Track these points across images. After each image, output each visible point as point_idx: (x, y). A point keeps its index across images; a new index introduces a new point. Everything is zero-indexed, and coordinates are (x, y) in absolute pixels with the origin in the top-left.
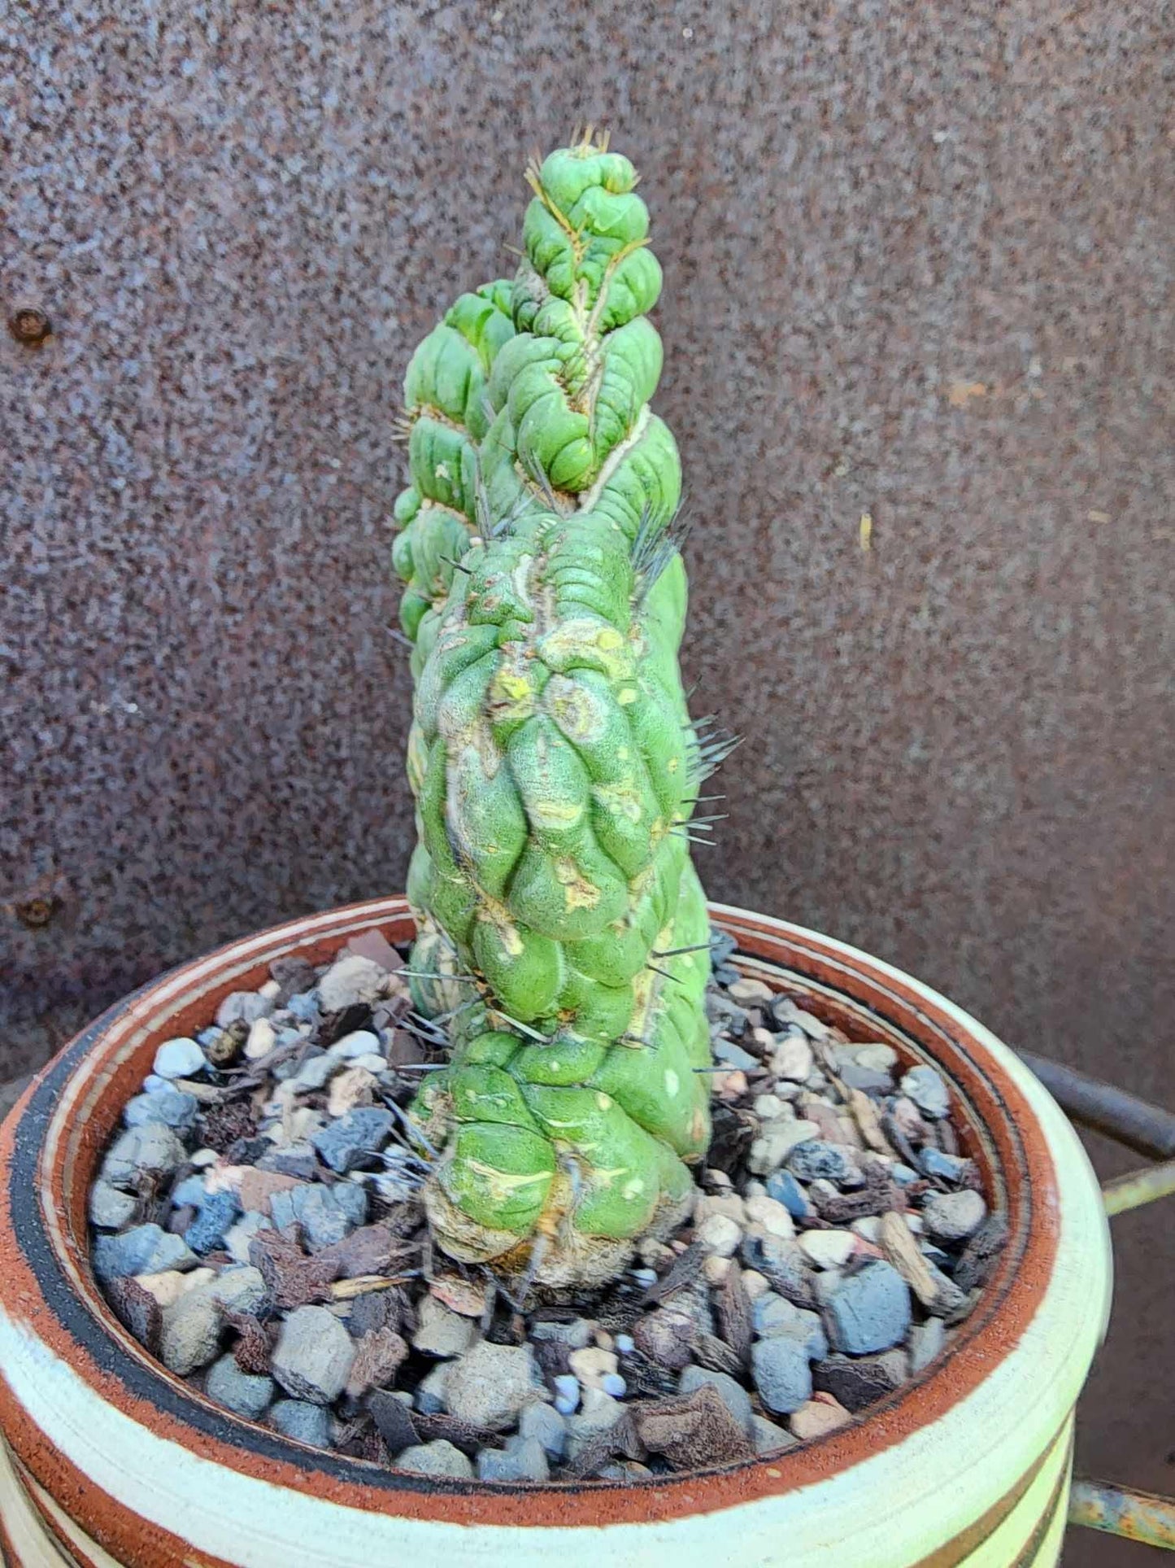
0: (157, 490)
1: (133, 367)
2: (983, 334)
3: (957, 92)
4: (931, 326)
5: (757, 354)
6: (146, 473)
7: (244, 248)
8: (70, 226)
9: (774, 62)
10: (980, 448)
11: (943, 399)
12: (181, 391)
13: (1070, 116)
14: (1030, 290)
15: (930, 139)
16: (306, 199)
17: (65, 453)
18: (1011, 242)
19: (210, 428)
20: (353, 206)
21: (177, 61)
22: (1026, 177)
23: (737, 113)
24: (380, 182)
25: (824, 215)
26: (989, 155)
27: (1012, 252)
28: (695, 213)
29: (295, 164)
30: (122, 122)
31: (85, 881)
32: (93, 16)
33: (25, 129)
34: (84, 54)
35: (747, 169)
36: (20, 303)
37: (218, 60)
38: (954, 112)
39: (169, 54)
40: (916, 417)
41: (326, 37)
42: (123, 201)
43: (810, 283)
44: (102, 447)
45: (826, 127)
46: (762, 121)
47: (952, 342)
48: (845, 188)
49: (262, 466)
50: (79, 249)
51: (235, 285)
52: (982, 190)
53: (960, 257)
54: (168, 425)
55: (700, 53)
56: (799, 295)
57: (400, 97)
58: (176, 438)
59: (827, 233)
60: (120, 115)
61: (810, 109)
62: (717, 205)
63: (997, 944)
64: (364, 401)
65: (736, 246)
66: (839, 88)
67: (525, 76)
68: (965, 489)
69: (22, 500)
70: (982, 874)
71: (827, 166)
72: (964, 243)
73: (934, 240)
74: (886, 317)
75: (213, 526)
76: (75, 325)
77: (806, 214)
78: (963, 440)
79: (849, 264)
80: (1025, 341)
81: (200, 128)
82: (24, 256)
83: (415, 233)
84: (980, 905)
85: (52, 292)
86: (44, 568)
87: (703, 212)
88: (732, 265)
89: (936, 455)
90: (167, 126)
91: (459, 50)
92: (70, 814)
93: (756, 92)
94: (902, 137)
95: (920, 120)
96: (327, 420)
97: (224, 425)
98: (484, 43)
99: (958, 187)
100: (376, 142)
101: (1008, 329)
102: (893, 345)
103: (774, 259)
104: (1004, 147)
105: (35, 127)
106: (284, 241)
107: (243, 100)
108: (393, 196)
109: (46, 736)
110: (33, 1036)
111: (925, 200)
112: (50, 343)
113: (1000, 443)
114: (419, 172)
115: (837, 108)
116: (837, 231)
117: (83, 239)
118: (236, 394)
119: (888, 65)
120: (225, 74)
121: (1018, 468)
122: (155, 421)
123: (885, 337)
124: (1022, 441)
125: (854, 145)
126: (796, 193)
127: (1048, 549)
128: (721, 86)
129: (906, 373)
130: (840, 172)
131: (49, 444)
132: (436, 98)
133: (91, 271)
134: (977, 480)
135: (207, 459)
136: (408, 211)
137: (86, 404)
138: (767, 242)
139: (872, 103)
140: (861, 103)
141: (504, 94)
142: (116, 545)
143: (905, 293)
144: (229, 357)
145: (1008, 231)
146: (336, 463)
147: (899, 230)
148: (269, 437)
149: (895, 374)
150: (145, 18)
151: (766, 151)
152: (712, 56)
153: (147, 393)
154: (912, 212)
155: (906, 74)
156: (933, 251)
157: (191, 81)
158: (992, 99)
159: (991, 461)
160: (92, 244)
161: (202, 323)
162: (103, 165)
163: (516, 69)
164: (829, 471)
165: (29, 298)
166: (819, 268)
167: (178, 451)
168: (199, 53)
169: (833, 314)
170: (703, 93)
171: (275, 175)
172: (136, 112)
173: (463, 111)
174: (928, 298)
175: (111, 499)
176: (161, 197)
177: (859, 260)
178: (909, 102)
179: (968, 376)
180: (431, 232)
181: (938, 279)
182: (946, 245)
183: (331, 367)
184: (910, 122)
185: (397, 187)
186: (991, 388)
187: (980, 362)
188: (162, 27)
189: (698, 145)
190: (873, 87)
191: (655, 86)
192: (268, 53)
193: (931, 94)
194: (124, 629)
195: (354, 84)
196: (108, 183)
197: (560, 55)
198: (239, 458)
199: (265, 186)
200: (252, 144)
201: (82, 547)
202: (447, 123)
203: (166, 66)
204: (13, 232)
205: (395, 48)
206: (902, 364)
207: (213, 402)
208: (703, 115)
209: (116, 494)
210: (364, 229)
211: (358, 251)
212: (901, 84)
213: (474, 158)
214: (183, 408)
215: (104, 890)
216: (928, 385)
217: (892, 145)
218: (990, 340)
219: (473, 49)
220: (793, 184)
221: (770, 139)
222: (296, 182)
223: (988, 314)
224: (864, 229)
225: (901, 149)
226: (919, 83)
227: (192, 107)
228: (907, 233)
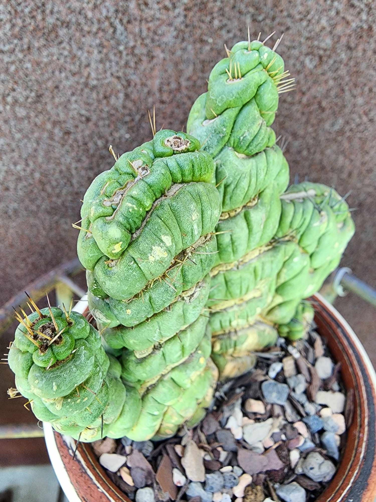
0: (137, 51)
6: (132, 44)
12: (146, 4)
17: (101, 34)
19: (157, 23)
44: (114, 32)
49: (179, 40)
54: (141, 21)
58: (144, 27)
64: (227, 9)
69: (86, 54)
75: (157, 67)
96: (208, 19)
97: (163, 22)
109: (99, 142)
118: (170, 6)
122: (135, 19)
131: (94, 29)
135: (156, 38)
137: (108, 11)
142: (120, 74)
146: (210, 40)
148: (183, 27)
153: (132, 6)
167: (145, 33)
175: (118, 55)
194: (124, 107)
198: (169, 37)
201: (108, 74)
207: (160, 9)
209: (121, 52)
214: (148, 13)
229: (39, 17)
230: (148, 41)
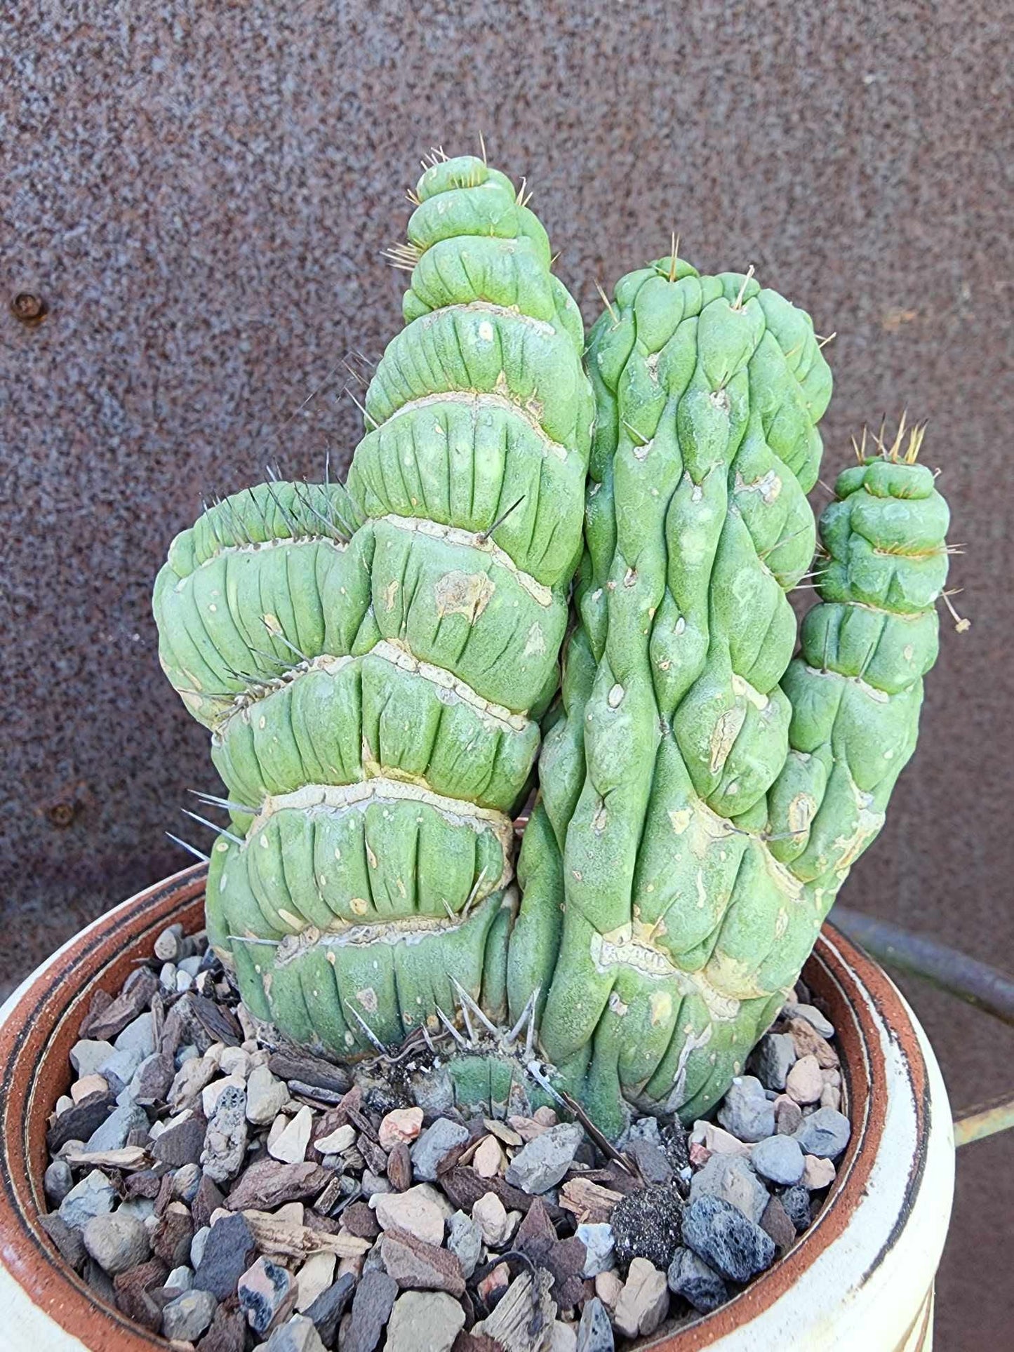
0: (148, 446)
1: (122, 338)
2: (914, 264)
3: (885, 36)
4: (862, 258)
6: (138, 431)
7: (216, 225)
8: (59, 216)
9: (705, 20)
10: (913, 370)
11: (876, 326)
12: (165, 357)
13: (998, 51)
14: (959, 219)
15: (859, 81)
16: (271, 178)
17: (66, 417)
18: (939, 174)
19: (192, 389)
20: (312, 181)
21: (148, 59)
22: (953, 112)
23: (670, 70)
24: (338, 157)
25: (757, 160)
26: (918, 94)
27: (940, 184)
28: (633, 165)
29: (259, 146)
30: (101, 119)
31: (103, 787)
32: (70, 23)
33: (15, 131)
34: (63, 58)
35: (681, 123)
36: (19, 287)
37: (184, 57)
38: (883, 56)
39: (139, 55)
40: (849, 345)
41: (281, 27)
42: (105, 189)
43: (745, 225)
44: (98, 410)
45: (757, 78)
46: (696, 76)
47: (883, 272)
48: (777, 134)
49: (241, 420)
50: (68, 236)
51: (209, 259)
52: (911, 127)
53: (890, 192)
54: (155, 388)
55: (633, 16)
56: (733, 237)
57: (352, 78)
58: (163, 399)
59: (760, 177)
60: (98, 112)
61: (741, 60)
62: (653, 158)
63: (934, 822)
64: (330, 357)
65: (673, 196)
66: (769, 40)
67: (467, 50)
68: (898, 409)
69: (30, 461)
71: (759, 116)
72: (894, 180)
73: (863, 177)
74: (820, 253)
75: (200, 475)
76: (69, 304)
77: (740, 162)
78: (894, 362)
79: (783, 205)
80: (956, 268)
81: (170, 120)
82: (20, 244)
83: (371, 202)
85: (47, 275)
86: (52, 519)
87: (640, 165)
88: (669, 214)
89: (870, 379)
90: (141, 120)
91: (406, 30)
92: (86, 729)
93: (688, 49)
94: (832, 81)
95: (848, 65)
96: (298, 375)
97: (206, 386)
98: (429, 22)
99: (887, 126)
100: (332, 121)
101: (937, 257)
102: (826, 278)
103: (710, 205)
104: (932, 84)
105: (23, 128)
106: (251, 217)
107: (208, 90)
108: (350, 169)
109: (62, 664)
110: (65, 919)
111: (856, 141)
112: (47, 321)
113: (932, 364)
114: (373, 146)
115: (767, 58)
116: (769, 175)
117: (71, 227)
118: (215, 357)
119: (816, 14)
120: (190, 68)
121: (950, 387)
122: (144, 385)
123: (817, 271)
124: (952, 363)
125: (785, 92)
126: (731, 141)
127: (980, 462)
128: (655, 46)
129: (839, 304)
130: (772, 119)
131: (51, 410)
132: (385, 77)
133: (80, 254)
134: (910, 400)
135: (192, 417)
136: (364, 182)
137: (82, 372)
138: (701, 191)
139: (801, 52)
140: (792, 52)
141: (449, 68)
142: (115, 495)
143: (837, 229)
144: (207, 323)
145: (938, 165)
146: (307, 414)
147: (830, 170)
148: (246, 394)
149: (829, 305)
150: (117, 23)
151: (699, 104)
152: (646, 18)
153: (136, 359)
154: (842, 152)
155: (834, 22)
156: (864, 188)
157: (160, 76)
158: (921, 39)
159: (923, 382)
160: (80, 230)
161: (182, 297)
162: (86, 158)
163: (461, 43)
165: (27, 282)
166: (754, 210)
167: (165, 410)
168: (166, 51)
169: (767, 253)
170: (637, 54)
171: (241, 157)
172: (113, 108)
173: (412, 87)
174: (860, 233)
175: (108, 456)
176: (139, 184)
177: (792, 201)
178: (838, 48)
179: (900, 303)
180: (386, 199)
181: (869, 215)
182: (878, 181)
183: (299, 328)
184: (841, 68)
185: (352, 161)
186: (922, 314)
187: (910, 291)
188: (132, 30)
189: (634, 103)
190: (803, 37)
191: (591, 50)
192: (229, 46)
193: (858, 39)
194: (126, 569)
195: (310, 67)
196: (91, 174)
197: (502, 28)
198: (220, 413)
199: (231, 167)
200: (218, 132)
201: (85, 499)
202: (396, 99)
203: (138, 65)
204: (10, 224)
205: (348, 32)
206: (834, 295)
207: (194, 364)
208: (638, 75)
209: (113, 451)
210: (324, 200)
211: (319, 221)
212: (829, 33)
213: (424, 130)
214: (169, 372)
215: (119, 794)
216: (861, 314)
217: (822, 90)
218: (922, 267)
219: (418, 28)
220: (728, 133)
221: (703, 93)
222: (260, 162)
223: (919, 245)
224: (797, 171)
225: (830, 93)
226: (847, 30)
227: (163, 100)
228: (838, 173)
230: (174, 424)
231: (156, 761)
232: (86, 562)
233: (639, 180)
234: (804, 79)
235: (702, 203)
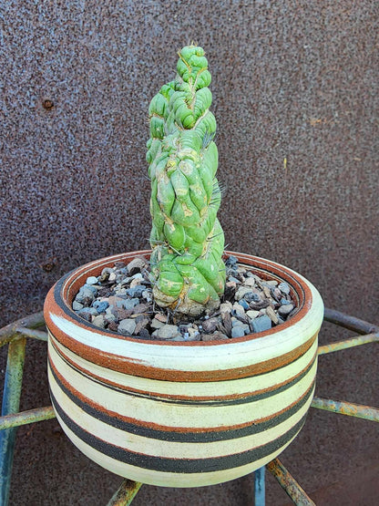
0: (82, 150)
1: (75, 115)
2: (320, 105)
3: (310, 34)
4: (304, 102)
5: (252, 111)
6: (79, 145)
7: (106, 82)
8: (59, 77)
9: (255, 27)
10: (320, 138)
11: (308, 124)
12: (88, 122)
13: (345, 40)
14: (334, 91)
15: (303, 48)
16: (123, 68)
17: (57, 139)
18: (328, 77)
19: (96, 132)
20: (135, 70)
21: (88, 31)
22: (332, 58)
23: (245, 41)
24: (143, 63)
25: (271, 70)
26: (321, 52)
27: (328, 80)
28: (233, 70)
29: (119, 59)
30: (73, 49)
31: (61, 259)
32: (66, 20)
33: (47, 51)
34: (63, 30)
35: (248, 58)
36: (45, 98)
37: (98, 31)
38: (310, 40)
39: (85, 29)
40: (300, 129)
41: (128, 23)
42: (73, 70)
43: (267, 90)
44: (67, 137)
45: (271, 45)
46: (252, 44)
47: (311, 107)
48: (277, 62)
49: (110, 143)
50: (61, 83)
51: (103, 93)
52: (319, 62)
53: (312, 82)
54: (85, 131)
55: (233, 25)
56: (264, 94)
57: (148, 40)
58: (87, 135)
59: (272, 75)
60: (72, 46)
61: (266, 39)
62: (239, 67)
63: (328, 289)
64: (139, 124)
65: (245, 80)
66: (275, 34)
67: (183, 33)
68: (315, 150)
69: (45, 152)
70: (323, 267)
71: (272, 57)
72: (314, 78)
73: (304, 77)
74: (291, 100)
75: (97, 160)
76: (60, 104)
77: (266, 70)
78: (314, 135)
79: (279, 84)
80: (333, 106)
81: (94, 49)
82: (47, 85)
83: (153, 77)
84: (323, 277)
85: (54, 95)
86: (51, 171)
87: (235, 70)
88: (244, 85)
89: (307, 140)
90: (85, 49)
91: (165, 26)
92: (57, 240)
93: (250, 35)
94: (294, 47)
95: (299, 42)
96: (128, 130)
97: (100, 131)
98: (172, 24)
99: (311, 61)
100: (142, 52)
101: (327, 103)
102: (293, 108)
103: (256, 83)
104: (325, 49)
105: (50, 50)
106: (116, 80)
107: (105, 41)
108: (147, 67)
109: (51, 218)
111: (301, 66)
112: (53, 109)
113: (326, 137)
114: (154, 60)
115: (274, 39)
116: (275, 75)
117: (62, 81)
118: (103, 123)
119: (289, 27)
120: (100, 34)
121: (332, 144)
122: (81, 130)
123: (290, 105)
124: (333, 136)
125: (280, 50)
126: (263, 64)
127: (342, 169)
128: (240, 34)
129: (297, 116)
130: (276, 58)
131: (53, 137)
132: (158, 40)
133: (64, 89)
134: (319, 148)
135: (95, 141)
136: (151, 71)
137: (63, 125)
138: (254, 79)
139: (284, 38)
140: (282, 38)
141: (177, 38)
142: (70, 165)
143: (296, 92)
144: (102, 112)
145: (327, 74)
146: (131, 142)
147: (293, 74)
148: (112, 135)
149: (293, 116)
150: (79, 20)
151: (253, 52)
152: (237, 25)
153: (79, 122)
154: (297, 69)
155: (294, 29)
156: (304, 80)
157: (91, 37)
158: (322, 36)
159: (323, 142)
160: (65, 82)
161: (94, 103)
162: (68, 60)
163: (181, 31)
164: (274, 145)
165: (48, 97)
166: (270, 86)
167: (87, 139)
168: (93, 29)
169: (274, 99)
170: (235, 36)
171: (114, 62)
172: (77, 45)
173: (166, 43)
174: (303, 94)
175: (69, 152)
176: (83, 68)
177: (282, 83)
178: (296, 37)
179: (316, 117)
180: (157, 77)
181: (306, 89)
182: (308, 78)
183: (129, 115)
184: (297, 43)
185: (147, 64)
186: (323, 121)
187: (319, 113)
188: (84, 22)
189: (234, 51)
190: (285, 33)
191: (221, 34)
192: (112, 28)
193: (302, 35)
194: (73, 188)
195: (136, 36)
196: (69, 65)
197: (194, 27)
198: (104, 140)
199: (111, 65)
200: (108, 54)
201: (61, 165)
202: (161, 46)
203: (85, 33)
204: (44, 79)
205: (147, 26)
206: (295, 113)
207: (97, 125)
208: (235, 42)
209: (71, 150)
210: (139, 76)
211: (137, 82)
212: (293, 32)
213: (169, 56)
214: (89, 127)
215: (67, 262)
216: (304, 120)
217: (291, 50)
218: (323, 106)
219: (169, 25)
220: (262, 61)
221: (255, 49)
222: (120, 63)
223: (322, 99)
224: (283, 74)
225: (294, 51)
226: (299, 32)
227: (91, 44)
228: (296, 75)
229: (14, 129)
230: (90, 143)
231: (78, 252)
232: (60, 185)
233: (235, 74)
234: (286, 46)
235: (254, 82)
